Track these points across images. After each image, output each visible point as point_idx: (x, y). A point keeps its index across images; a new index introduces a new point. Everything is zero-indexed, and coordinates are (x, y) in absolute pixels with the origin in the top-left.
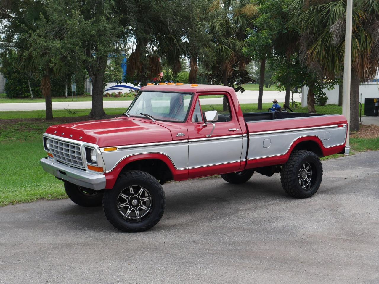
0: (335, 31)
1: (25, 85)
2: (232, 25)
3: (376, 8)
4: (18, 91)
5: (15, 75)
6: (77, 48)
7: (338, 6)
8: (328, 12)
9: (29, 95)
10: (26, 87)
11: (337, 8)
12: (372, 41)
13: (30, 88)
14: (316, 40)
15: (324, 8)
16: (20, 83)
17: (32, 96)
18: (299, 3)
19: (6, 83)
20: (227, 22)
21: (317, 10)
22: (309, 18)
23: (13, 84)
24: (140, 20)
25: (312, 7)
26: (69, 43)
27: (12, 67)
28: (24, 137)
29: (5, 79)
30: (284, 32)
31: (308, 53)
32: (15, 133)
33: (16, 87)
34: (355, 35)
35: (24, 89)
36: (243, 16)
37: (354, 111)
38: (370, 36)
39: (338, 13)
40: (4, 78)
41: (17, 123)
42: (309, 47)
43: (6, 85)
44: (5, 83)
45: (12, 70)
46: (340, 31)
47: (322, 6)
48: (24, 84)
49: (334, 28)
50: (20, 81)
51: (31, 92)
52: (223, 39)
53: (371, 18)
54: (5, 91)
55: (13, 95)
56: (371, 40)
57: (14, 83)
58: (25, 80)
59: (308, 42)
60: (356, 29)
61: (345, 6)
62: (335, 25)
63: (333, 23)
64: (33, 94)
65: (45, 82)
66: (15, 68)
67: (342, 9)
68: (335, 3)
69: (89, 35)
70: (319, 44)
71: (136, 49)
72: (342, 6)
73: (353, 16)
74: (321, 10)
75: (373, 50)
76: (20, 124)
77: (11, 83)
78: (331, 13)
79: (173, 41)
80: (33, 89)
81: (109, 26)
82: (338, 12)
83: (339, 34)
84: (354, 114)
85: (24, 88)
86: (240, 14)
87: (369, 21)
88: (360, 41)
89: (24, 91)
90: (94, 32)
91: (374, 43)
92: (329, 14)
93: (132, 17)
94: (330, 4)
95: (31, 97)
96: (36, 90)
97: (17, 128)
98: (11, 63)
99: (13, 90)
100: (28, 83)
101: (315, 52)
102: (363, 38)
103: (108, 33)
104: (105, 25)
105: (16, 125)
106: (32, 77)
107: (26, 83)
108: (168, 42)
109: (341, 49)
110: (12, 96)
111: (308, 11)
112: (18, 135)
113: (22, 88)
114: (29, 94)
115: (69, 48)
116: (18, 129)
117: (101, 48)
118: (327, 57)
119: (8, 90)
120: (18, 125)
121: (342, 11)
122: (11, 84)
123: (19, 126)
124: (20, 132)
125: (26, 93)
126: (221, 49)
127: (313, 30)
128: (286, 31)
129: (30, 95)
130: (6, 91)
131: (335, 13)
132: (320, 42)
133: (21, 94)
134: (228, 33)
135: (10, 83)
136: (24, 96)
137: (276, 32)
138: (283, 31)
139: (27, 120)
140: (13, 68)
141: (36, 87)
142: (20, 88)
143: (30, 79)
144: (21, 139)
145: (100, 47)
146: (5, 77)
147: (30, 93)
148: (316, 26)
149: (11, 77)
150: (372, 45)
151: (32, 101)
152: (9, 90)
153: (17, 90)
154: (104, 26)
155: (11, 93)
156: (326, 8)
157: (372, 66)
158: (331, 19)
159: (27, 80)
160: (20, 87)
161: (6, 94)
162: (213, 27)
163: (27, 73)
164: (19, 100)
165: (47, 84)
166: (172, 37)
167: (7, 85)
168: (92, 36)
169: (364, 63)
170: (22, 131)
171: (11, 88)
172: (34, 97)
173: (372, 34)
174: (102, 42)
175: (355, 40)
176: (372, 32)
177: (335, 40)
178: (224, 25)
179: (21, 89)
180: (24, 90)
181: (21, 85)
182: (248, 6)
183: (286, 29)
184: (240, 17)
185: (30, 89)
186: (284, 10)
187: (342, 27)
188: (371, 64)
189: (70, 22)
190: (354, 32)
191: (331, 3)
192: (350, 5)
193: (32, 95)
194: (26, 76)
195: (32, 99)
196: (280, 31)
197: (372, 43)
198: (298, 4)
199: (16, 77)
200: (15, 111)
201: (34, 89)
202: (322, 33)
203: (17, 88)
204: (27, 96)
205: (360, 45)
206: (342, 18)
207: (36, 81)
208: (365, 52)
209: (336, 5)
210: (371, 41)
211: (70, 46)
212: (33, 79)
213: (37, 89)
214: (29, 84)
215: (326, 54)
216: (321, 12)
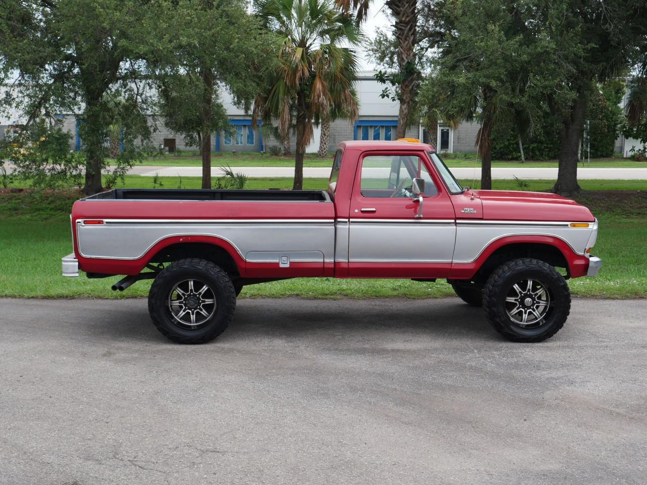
1: (514, 140)
4: (502, 150)
10: (515, 144)
13: (521, 144)
17: (523, 159)
35: (512, 146)
51: (522, 151)
55: (494, 155)
64: (524, 154)
80: (527, 146)
95: (520, 160)
96: (531, 148)
100: (518, 138)
110: (493, 157)
113: (510, 144)
114: (519, 154)
125: (514, 153)
129: (520, 156)
133: (507, 154)
136: (511, 157)
141: (532, 143)
147: (520, 152)
151: (521, 165)
153: (502, 148)
155: (492, 152)
160: (506, 143)
164: (502, 163)
172: (526, 160)
179: (507, 147)
180: (512, 148)
185: (521, 146)
193: (523, 156)
195: (523, 162)
201: (529, 147)
203: (502, 145)
204: (516, 157)
213: (533, 147)
214: (520, 139)
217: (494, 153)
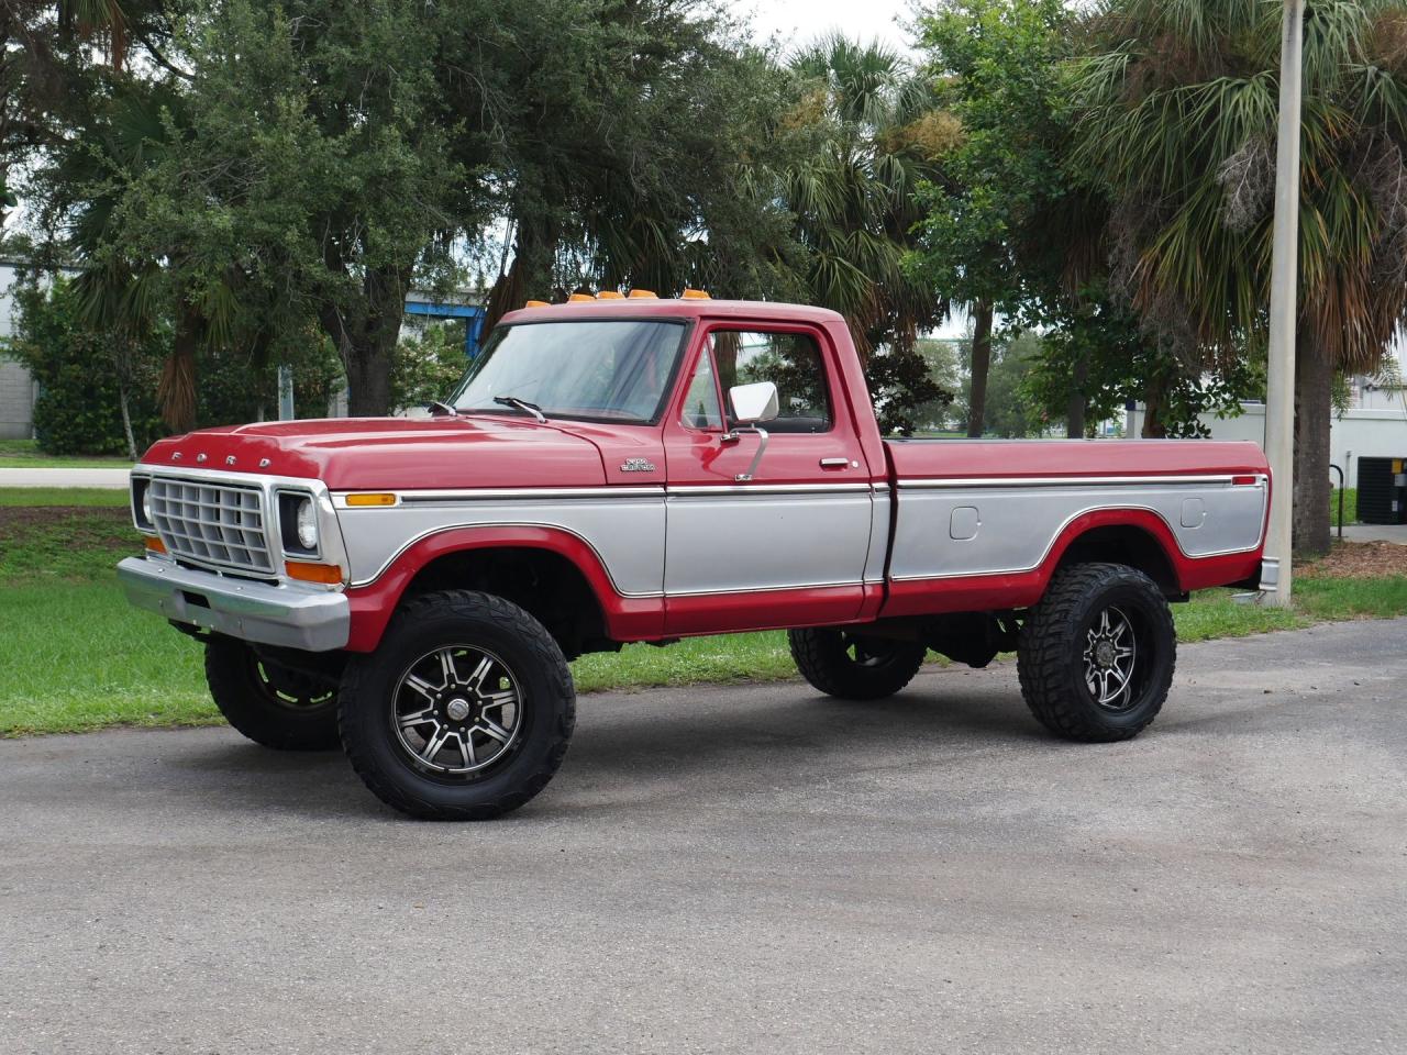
0: (1236, 180)
1: (110, 406)
2: (871, 185)
3: (1389, 101)
4: (81, 429)
5: (74, 371)
6: (292, 235)
7: (1248, 90)
8: (1214, 112)
9: (122, 447)
10: (113, 415)
11: (1247, 98)
12: (1375, 219)
13: (127, 417)
14: (1169, 216)
15: (1199, 98)
16: (90, 401)
17: (133, 451)
18: (1106, 80)
19: (41, 399)
20: (852, 173)
21: (1174, 102)
22: (1143, 135)
23: (64, 402)
24: (528, 154)
25: (1153, 96)
26: (262, 218)
27: (62, 339)
28: (89, 569)
29: (36, 383)
30: (1054, 195)
31: (1142, 265)
32: (56, 555)
33: (76, 416)
34: (1312, 197)
35: (103, 422)
36: (910, 155)
37: (1310, 480)
38: (1369, 203)
39: (1251, 113)
40: (33, 379)
41: (63, 522)
42: (1143, 241)
43: (39, 407)
44: (35, 397)
45: (63, 351)
46: (1257, 180)
47: (1191, 91)
48: (104, 403)
49: (1233, 167)
50: (89, 392)
51: (130, 434)
52: (836, 236)
53: (1373, 136)
54: (34, 431)
55: (62, 445)
56: (1370, 216)
57: (69, 401)
58: (107, 388)
59: (1141, 226)
60: (1314, 173)
61: (1273, 90)
62: (1238, 159)
63: (1230, 151)
64: (135, 441)
65: (175, 375)
66: (74, 343)
67: (1264, 101)
68: (1239, 81)
69: (338, 189)
70: (1183, 234)
71: (515, 263)
72: (1263, 91)
73: (1302, 127)
74: (1189, 107)
75: (1378, 255)
76: (78, 523)
77: (59, 398)
78: (1223, 117)
79: (652, 234)
80: (139, 422)
81: (412, 160)
82: (1249, 110)
83: (1252, 192)
84: (1310, 493)
85: (106, 417)
86: (899, 146)
87: (1362, 148)
88: (1329, 220)
89: (103, 429)
90: (355, 182)
91: (1382, 227)
92: (1216, 120)
93: (499, 136)
94: (1220, 84)
95: (127, 454)
96: (148, 426)
97: (65, 537)
98: (60, 325)
99: (63, 426)
100: (119, 402)
101: (1166, 262)
102: (1343, 206)
103: (409, 185)
104: (398, 155)
105: (61, 525)
106: (135, 378)
107: (113, 400)
108: (631, 241)
109: (1261, 247)
110: (58, 448)
111: (1139, 110)
112: (63, 561)
113: (98, 417)
114: (122, 441)
115: (262, 233)
116: (68, 542)
117: (379, 239)
118: (1212, 279)
119: (44, 427)
120: (70, 525)
121: (1266, 109)
122: (56, 404)
123: (73, 530)
124: (75, 552)
125: (109, 439)
126: (828, 269)
127: (1158, 182)
128: (1062, 192)
129: (128, 444)
130: (38, 428)
131: (1238, 115)
132: (1183, 222)
133: (93, 441)
134: (853, 215)
135: (53, 400)
136: (101, 447)
137: (1025, 196)
138: (1051, 191)
139: (106, 510)
140: (65, 346)
141: (150, 417)
142: (88, 418)
143: (126, 386)
144: (77, 574)
145: (378, 235)
146: (36, 376)
147: (124, 436)
148: (1169, 166)
149: (59, 378)
150: (1377, 235)
152: (48, 424)
153: (78, 425)
154: (393, 162)
155: (57, 436)
156: (1203, 98)
157: (1379, 312)
158: (1224, 136)
159: (118, 389)
160: (89, 414)
161: (38, 442)
162: (800, 189)
163: (116, 364)
164: (83, 462)
165: (182, 377)
166: (648, 221)
167: (41, 405)
168: (350, 195)
169: (1348, 303)
170: (83, 546)
171: (58, 419)
172: (140, 452)
173: (1376, 193)
174: (383, 220)
175: (1313, 217)
176: (1377, 185)
177: (1237, 210)
178: (841, 185)
179: (91, 424)
180: (105, 426)
181: (93, 407)
182: (928, 119)
183: (1064, 183)
184: (900, 157)
185: (128, 424)
186: (1054, 112)
187: (1263, 167)
188: (1372, 305)
189: (269, 140)
190: (1306, 186)
191: (1223, 78)
192: (1291, 82)
193: (132, 445)
194: (114, 375)
195: (133, 459)
196: (1042, 190)
197: (1376, 227)
198: (1103, 85)
199: (78, 378)
200: (63, 486)
201: (143, 424)
202: (1192, 191)
203: (78, 420)
204: (116, 447)
205: (1330, 234)
206: (1263, 131)
207: (148, 394)
208: (1348, 258)
209: (1241, 86)
210: (1373, 223)
211: (266, 227)
212: (137, 386)
213: (152, 424)
214: (124, 403)
215: (1205, 267)
216: (1187, 112)
217: (62, 439)
